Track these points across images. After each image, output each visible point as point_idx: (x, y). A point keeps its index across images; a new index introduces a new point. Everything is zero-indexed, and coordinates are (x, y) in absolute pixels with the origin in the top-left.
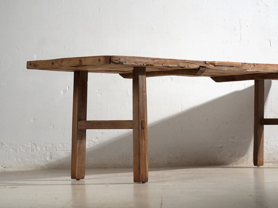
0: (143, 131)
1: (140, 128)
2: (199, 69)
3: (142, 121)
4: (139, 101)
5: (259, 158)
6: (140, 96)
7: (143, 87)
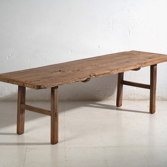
0: (56, 118)
1: (55, 116)
2: (87, 80)
3: (55, 113)
4: (54, 102)
5: (120, 103)
6: (55, 100)
7: (56, 95)
